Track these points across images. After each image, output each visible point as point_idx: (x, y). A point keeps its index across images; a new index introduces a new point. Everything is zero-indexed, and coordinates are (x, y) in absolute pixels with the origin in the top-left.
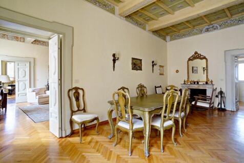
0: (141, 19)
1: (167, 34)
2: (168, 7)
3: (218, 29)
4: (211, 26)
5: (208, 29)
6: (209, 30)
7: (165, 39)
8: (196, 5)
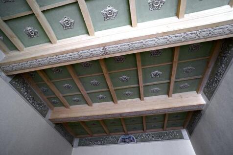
0: (45, 97)
1: (77, 135)
2: (86, 92)
3: (134, 141)
4: (127, 137)
5: (124, 139)
6: (126, 140)
7: (71, 142)
8: (119, 102)
